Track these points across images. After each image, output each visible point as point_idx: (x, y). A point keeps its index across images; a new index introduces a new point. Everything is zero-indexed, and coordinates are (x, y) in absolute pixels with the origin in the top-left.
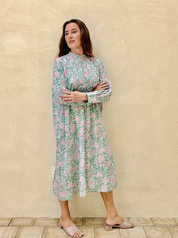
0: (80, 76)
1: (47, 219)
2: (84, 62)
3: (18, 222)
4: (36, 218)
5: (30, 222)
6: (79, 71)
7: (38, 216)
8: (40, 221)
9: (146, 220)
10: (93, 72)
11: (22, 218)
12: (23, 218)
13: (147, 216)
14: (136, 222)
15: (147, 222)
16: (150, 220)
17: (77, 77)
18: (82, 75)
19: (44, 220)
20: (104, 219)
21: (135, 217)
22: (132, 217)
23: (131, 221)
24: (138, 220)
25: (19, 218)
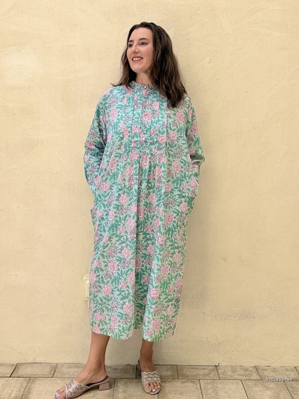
0: (136, 120)
1: (77, 365)
2: (149, 97)
3: (28, 371)
4: (57, 364)
5: (47, 371)
6: (135, 112)
7: (62, 361)
8: (65, 370)
9: (246, 370)
10: (160, 116)
11: (34, 363)
12: (36, 363)
13: (249, 363)
14: (230, 373)
15: (248, 373)
16: (254, 370)
17: (130, 122)
18: (140, 119)
19: (71, 367)
20: (175, 367)
21: (228, 364)
22: (223, 364)
23: (220, 371)
24: (234, 370)
25: (30, 363)
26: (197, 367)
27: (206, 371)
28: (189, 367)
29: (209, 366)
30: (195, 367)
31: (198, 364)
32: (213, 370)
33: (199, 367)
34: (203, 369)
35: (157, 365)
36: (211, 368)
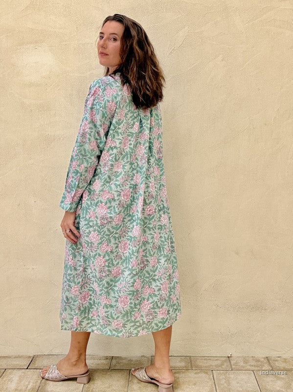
3: (44, 363)
9: (258, 361)
12: (52, 355)
13: (260, 354)
14: (242, 364)
15: (260, 363)
16: (266, 361)
20: (188, 358)
21: (240, 355)
22: (235, 355)
23: (232, 362)
24: (246, 361)
25: (46, 355)
26: (211, 358)
27: (219, 362)
28: (203, 358)
29: (222, 357)
30: (208, 358)
31: (210, 356)
32: (225, 361)
33: (212, 358)
34: (216, 360)
35: (171, 356)
36: (224, 359)
